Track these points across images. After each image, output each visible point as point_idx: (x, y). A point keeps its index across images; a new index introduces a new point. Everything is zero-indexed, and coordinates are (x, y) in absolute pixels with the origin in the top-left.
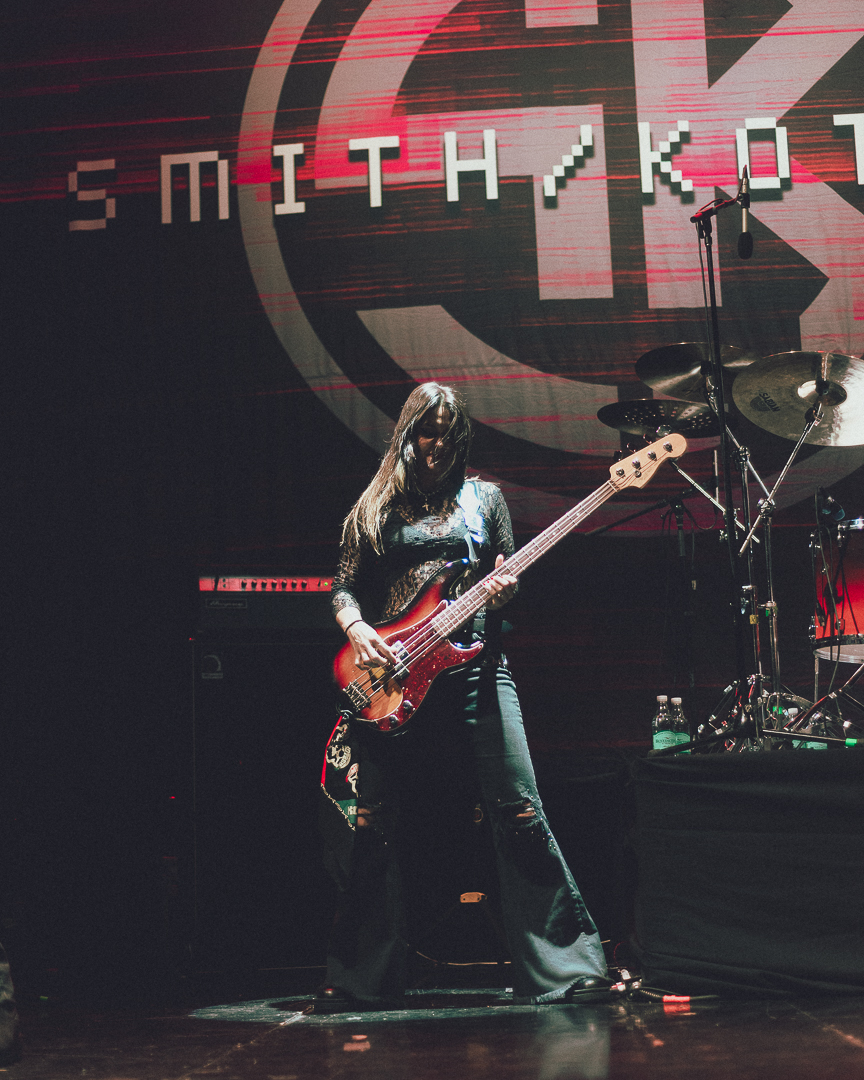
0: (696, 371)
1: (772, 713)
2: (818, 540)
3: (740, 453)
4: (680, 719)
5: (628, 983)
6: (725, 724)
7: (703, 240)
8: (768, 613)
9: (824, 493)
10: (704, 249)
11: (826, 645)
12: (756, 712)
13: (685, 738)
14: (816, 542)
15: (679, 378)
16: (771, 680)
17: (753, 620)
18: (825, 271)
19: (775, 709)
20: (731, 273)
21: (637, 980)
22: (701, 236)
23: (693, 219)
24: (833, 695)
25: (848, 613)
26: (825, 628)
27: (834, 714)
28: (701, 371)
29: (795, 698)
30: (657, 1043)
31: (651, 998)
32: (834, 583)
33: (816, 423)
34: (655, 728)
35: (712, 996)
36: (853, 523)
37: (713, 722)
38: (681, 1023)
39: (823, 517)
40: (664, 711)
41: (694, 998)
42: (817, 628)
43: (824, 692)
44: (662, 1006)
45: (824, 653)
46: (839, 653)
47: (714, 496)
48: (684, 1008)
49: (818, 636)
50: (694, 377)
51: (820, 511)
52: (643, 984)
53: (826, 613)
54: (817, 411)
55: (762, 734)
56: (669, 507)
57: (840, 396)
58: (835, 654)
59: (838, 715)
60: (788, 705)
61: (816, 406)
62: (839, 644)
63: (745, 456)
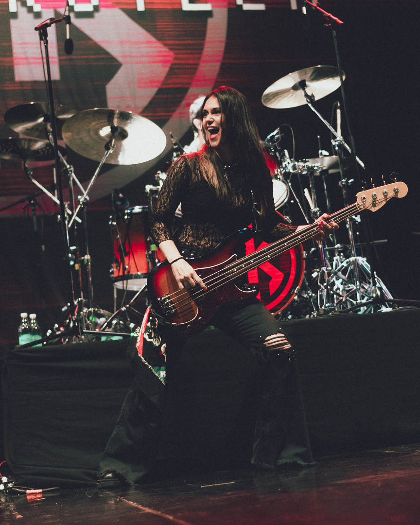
0: (41, 120)
1: (89, 320)
2: (114, 219)
3: (67, 169)
4: (35, 326)
5: (5, 484)
6: (62, 329)
7: (42, 42)
8: (86, 262)
9: (117, 192)
10: (43, 46)
11: (120, 280)
12: (79, 320)
13: (39, 338)
14: (113, 220)
15: (30, 125)
16: (89, 301)
17: (77, 267)
18: (120, 60)
19: (91, 318)
20: (65, 60)
21: (11, 482)
22: (41, 39)
23: (36, 29)
24: (124, 309)
25: (132, 261)
26: (119, 270)
27: (125, 320)
28: (44, 120)
29: (102, 311)
30: (19, 516)
31: (19, 492)
32: (123, 244)
33: (111, 151)
34: (20, 333)
35: (56, 488)
36: (133, 209)
37: (56, 329)
38: (35, 504)
39: (116, 206)
40: (25, 323)
41: (44, 490)
42: (114, 271)
43: (119, 307)
44: (26, 496)
45: (119, 285)
46: (127, 284)
47: (54, 195)
48: (38, 496)
49: (115, 275)
50: (40, 124)
51: (115, 202)
52: (14, 485)
53: (120, 262)
54: (111, 144)
55: (83, 333)
56: (27, 202)
57: (124, 135)
58: (125, 285)
59: (128, 320)
60: (100, 316)
61: (111, 141)
62: (127, 280)
63: (71, 171)
